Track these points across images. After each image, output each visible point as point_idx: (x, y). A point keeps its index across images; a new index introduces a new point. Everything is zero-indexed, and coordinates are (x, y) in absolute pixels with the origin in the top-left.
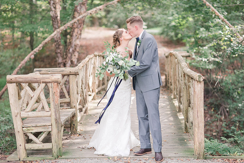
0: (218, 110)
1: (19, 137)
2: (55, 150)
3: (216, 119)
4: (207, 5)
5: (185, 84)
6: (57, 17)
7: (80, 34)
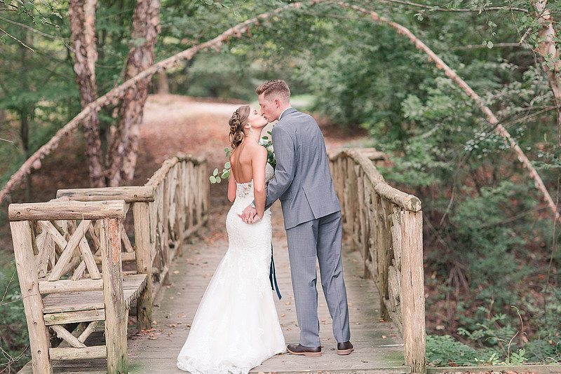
0: (447, 274)
1: (35, 335)
2: (113, 361)
3: (443, 296)
4: (418, 46)
5: (381, 218)
6: (89, 77)
7: (141, 113)
